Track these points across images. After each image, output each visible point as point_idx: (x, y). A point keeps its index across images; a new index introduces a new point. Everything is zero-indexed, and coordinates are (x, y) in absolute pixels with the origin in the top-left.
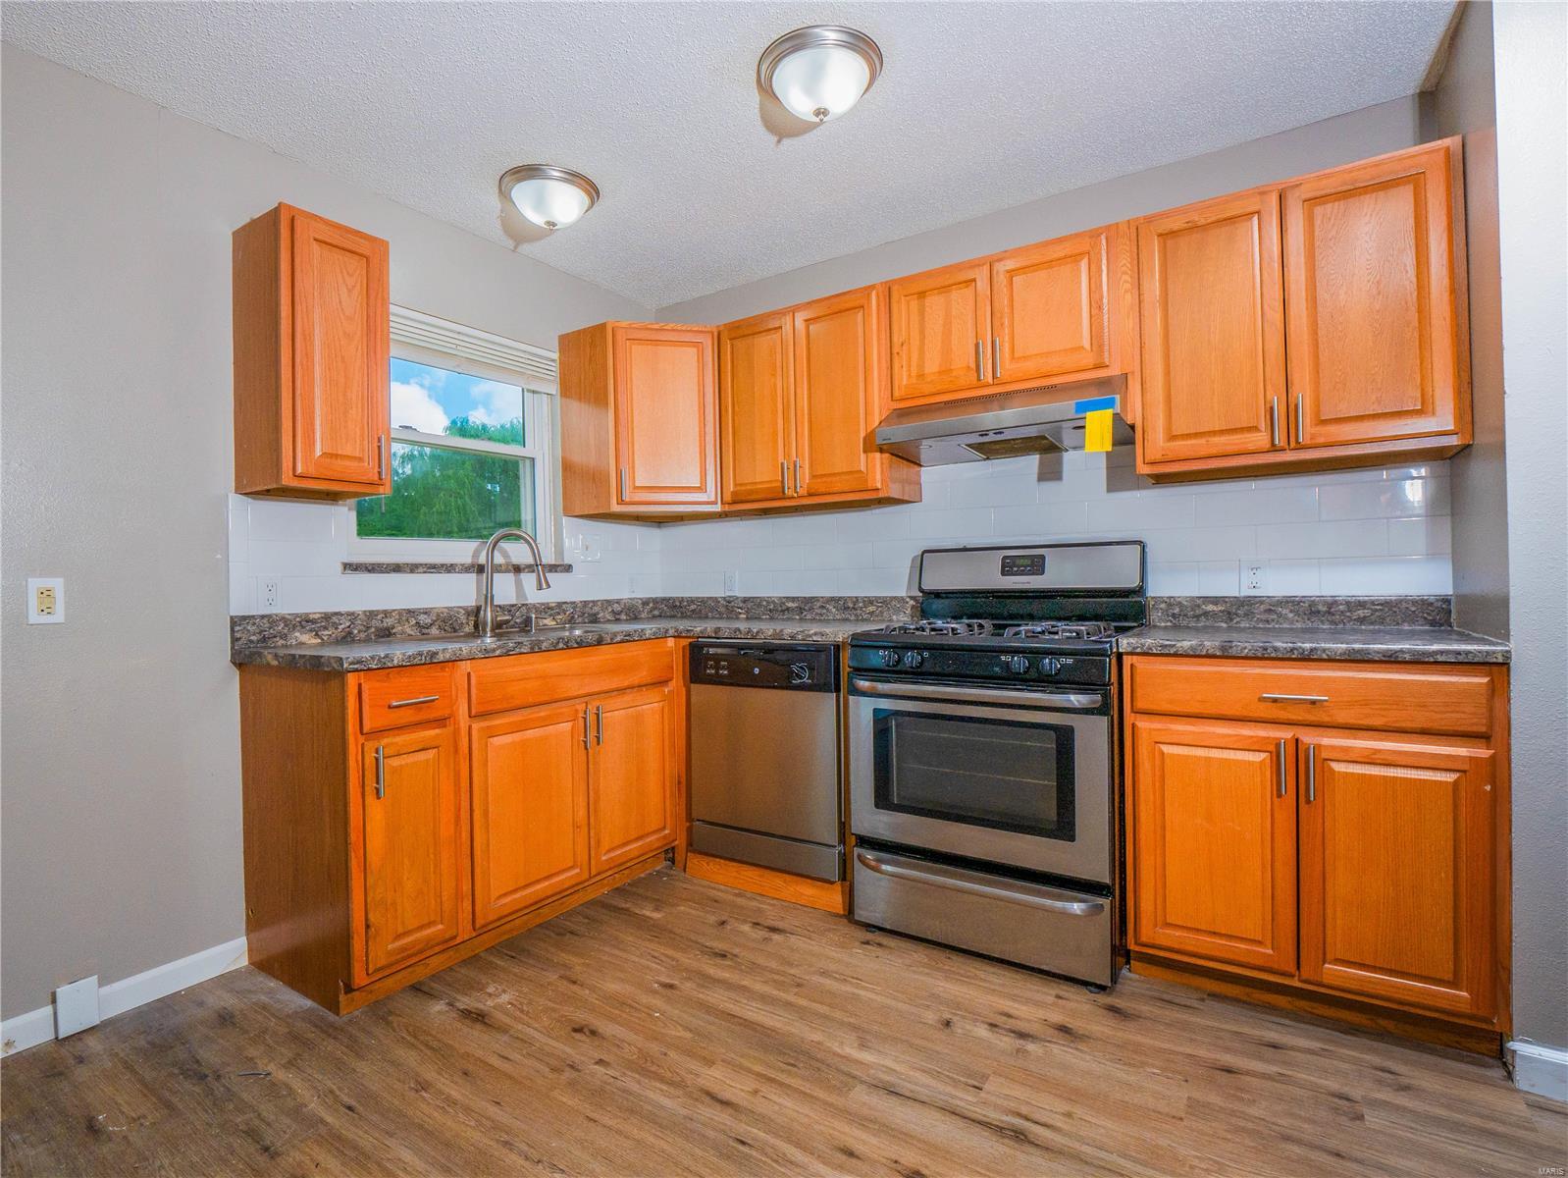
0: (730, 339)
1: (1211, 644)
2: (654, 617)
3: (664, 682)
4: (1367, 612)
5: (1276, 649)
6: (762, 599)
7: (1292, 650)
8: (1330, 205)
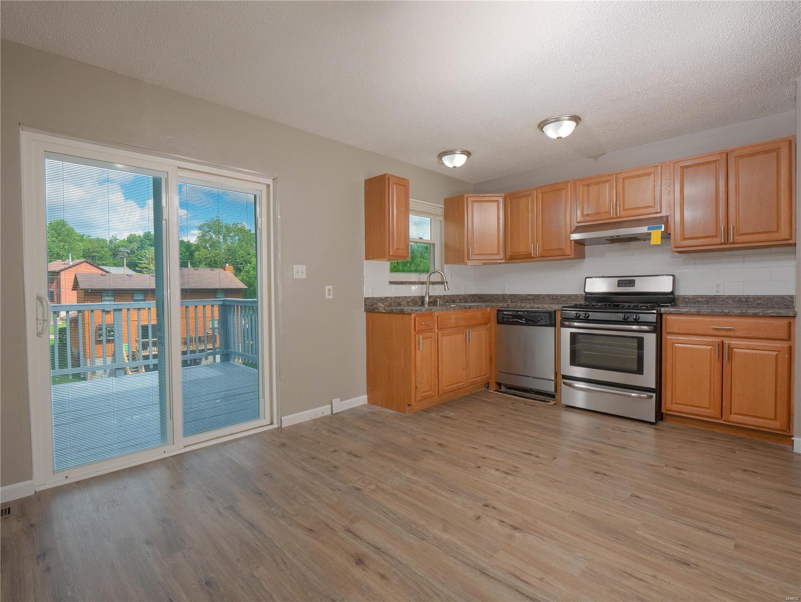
0: (510, 199)
1: (693, 310)
2: (473, 301)
3: (486, 324)
4: (761, 301)
5: (716, 312)
6: (518, 295)
7: (722, 312)
8: (745, 159)
